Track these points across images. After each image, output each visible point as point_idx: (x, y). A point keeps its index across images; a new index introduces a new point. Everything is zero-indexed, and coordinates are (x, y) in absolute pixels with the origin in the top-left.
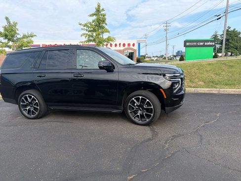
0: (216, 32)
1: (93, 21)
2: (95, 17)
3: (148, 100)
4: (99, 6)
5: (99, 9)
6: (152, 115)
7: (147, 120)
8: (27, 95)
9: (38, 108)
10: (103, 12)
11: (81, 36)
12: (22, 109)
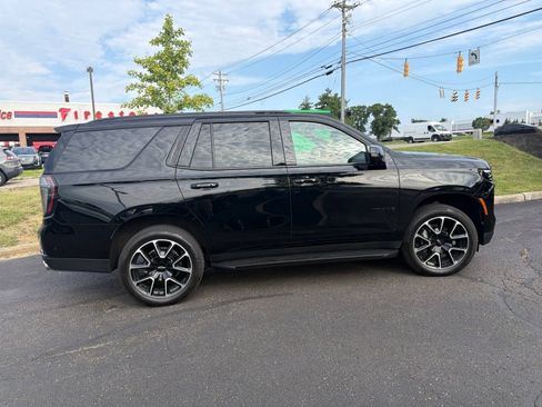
0: (307, 99)
1: (158, 57)
2: (161, 48)
3: (458, 223)
4: (169, 22)
5: (171, 29)
6: (466, 251)
7: (456, 263)
8: (154, 242)
9: (190, 271)
10: (180, 38)
11: (128, 89)
12: (135, 283)
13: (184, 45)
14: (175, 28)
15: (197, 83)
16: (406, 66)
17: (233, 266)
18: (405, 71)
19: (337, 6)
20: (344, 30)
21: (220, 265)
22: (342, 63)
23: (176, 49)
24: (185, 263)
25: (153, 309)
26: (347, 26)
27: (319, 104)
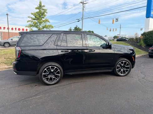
0: (71, 28)
1: (37, 13)
2: (38, 10)
3: (127, 63)
4: (40, 3)
6: (129, 70)
7: (126, 73)
8: (50, 67)
9: (60, 75)
10: (44, 8)
11: (28, 22)
12: (44, 79)
13: (45, 10)
14: (42, 5)
15: (49, 22)
16: (99, 21)
17: (71, 74)
18: (99, 22)
19: (81, 3)
20: (83, 10)
21: (68, 73)
22: (82, 19)
23: (42, 11)
24: (58, 73)
25: (49, 86)
26: (84, 9)
27: (74, 29)
